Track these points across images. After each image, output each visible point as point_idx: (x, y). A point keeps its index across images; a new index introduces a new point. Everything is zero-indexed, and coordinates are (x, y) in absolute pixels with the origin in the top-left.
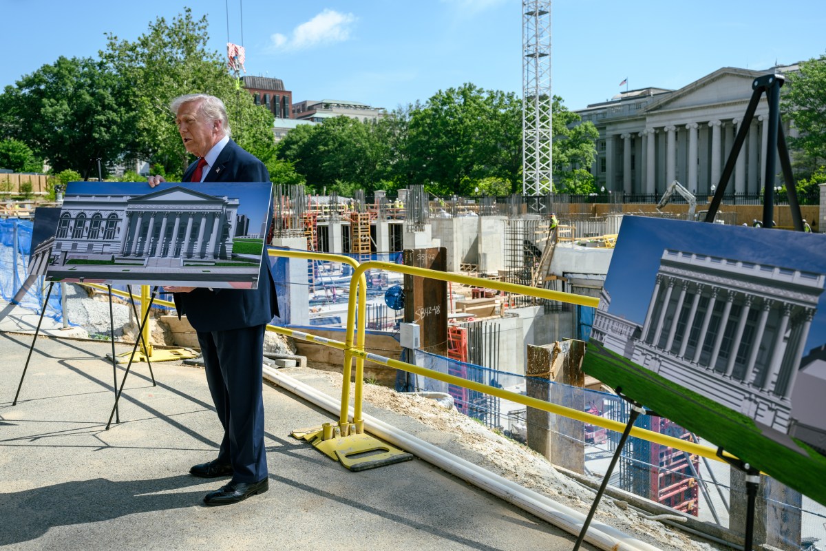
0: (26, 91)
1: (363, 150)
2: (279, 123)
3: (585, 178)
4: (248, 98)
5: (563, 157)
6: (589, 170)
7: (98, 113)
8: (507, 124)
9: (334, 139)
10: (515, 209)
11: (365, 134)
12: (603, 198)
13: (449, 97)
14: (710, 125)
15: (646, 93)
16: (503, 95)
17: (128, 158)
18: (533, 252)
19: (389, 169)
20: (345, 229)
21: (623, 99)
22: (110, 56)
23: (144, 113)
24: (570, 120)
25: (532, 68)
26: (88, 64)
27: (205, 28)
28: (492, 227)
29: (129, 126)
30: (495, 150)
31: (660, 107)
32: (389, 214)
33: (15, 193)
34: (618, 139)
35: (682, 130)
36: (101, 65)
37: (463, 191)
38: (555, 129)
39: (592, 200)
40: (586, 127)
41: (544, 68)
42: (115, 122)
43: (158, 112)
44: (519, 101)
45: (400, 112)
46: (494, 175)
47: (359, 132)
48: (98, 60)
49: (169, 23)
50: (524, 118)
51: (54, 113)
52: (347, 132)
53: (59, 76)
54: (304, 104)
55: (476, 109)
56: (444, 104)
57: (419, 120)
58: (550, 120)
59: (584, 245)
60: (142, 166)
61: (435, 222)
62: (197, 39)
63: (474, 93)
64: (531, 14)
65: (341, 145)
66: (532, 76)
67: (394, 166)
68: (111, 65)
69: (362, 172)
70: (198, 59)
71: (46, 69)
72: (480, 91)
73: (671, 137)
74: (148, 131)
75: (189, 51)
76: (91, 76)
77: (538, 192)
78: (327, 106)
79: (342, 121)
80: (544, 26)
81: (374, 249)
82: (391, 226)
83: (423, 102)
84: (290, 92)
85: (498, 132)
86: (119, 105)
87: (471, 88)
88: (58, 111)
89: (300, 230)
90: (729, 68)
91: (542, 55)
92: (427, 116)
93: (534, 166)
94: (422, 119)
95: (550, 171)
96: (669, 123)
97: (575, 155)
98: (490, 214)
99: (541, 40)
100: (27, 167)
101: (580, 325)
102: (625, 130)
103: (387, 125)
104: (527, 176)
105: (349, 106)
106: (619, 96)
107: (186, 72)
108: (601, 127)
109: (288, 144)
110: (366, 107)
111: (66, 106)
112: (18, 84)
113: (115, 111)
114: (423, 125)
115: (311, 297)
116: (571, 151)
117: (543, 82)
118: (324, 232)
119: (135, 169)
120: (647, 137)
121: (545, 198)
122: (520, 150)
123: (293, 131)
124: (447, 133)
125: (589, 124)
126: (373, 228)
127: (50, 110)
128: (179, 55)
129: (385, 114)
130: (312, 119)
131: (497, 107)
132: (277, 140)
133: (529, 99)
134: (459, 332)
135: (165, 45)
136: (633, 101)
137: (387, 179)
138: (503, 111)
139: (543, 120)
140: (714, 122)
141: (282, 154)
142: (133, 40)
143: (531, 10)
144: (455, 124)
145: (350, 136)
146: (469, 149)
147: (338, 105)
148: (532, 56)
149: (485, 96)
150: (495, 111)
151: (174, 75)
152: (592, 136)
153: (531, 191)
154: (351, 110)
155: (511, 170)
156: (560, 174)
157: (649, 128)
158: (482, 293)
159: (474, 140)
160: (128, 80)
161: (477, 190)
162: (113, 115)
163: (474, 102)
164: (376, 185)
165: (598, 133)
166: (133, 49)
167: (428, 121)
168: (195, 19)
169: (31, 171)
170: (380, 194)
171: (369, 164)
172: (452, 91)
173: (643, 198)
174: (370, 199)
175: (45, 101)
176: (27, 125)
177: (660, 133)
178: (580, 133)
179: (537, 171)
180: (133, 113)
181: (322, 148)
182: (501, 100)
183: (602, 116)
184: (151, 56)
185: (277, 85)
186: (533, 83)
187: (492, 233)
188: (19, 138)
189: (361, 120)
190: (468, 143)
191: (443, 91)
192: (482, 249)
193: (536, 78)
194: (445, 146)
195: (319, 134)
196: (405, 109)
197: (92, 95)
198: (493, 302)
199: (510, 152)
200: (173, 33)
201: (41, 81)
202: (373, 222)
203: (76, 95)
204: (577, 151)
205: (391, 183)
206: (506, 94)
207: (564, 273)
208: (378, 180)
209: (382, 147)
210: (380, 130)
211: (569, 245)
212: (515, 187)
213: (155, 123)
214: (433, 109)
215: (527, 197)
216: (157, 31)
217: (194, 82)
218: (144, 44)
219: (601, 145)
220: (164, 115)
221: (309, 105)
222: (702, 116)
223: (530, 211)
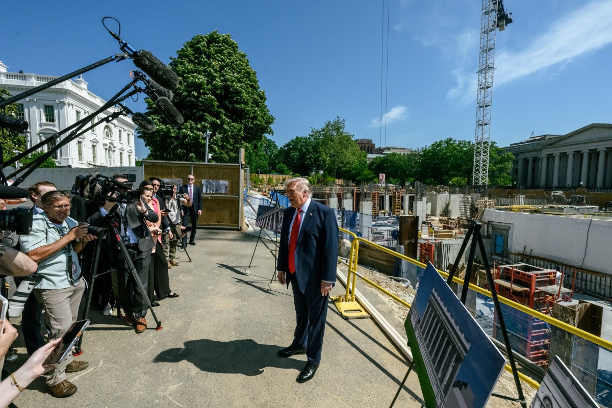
0: (286, 148)
1: (402, 166)
2: (369, 156)
3: (506, 177)
4: (358, 148)
5: (494, 168)
6: (508, 174)
7: (308, 155)
8: (467, 154)
9: (390, 162)
10: (467, 191)
11: (403, 160)
12: (514, 187)
13: (440, 144)
14: (582, 152)
15: (543, 138)
16: (466, 142)
17: (316, 169)
18: (474, 210)
19: (412, 173)
20: (391, 198)
21: (531, 141)
22: (312, 136)
23: (322, 154)
24: (500, 152)
25: (480, 130)
26: (305, 138)
27: (344, 123)
28: (456, 199)
29: (317, 159)
30: (460, 165)
31: (551, 144)
32: (409, 192)
33: (281, 181)
34: (526, 160)
35: (564, 156)
36: (309, 138)
37: (444, 183)
38: (491, 156)
39: (509, 187)
40: (508, 155)
41: (487, 130)
42: (312, 158)
43: (326, 154)
44: (474, 145)
45: (418, 150)
46: (459, 176)
47: (400, 159)
48: (308, 137)
49: (332, 123)
50: (475, 152)
51: (294, 156)
52: (396, 159)
53: (296, 143)
54: (380, 148)
55: (452, 149)
56: (437, 147)
57: (426, 153)
58: (489, 152)
59: (500, 209)
60: (321, 172)
61: (429, 196)
62: (341, 128)
63: (452, 142)
64: (481, 107)
65: (393, 164)
66: (480, 134)
67: (415, 172)
68: (312, 138)
69: (401, 174)
70: (341, 134)
71: (292, 141)
72: (455, 141)
73: (557, 159)
74: (323, 160)
75: (338, 132)
76: (306, 142)
77: (480, 183)
78: (389, 149)
79: (394, 154)
80: (488, 111)
81: (402, 206)
82: (410, 197)
83: (428, 146)
84: (374, 144)
85: (462, 158)
86: (314, 152)
87: (451, 139)
88: (295, 154)
89: (371, 199)
90: (596, 124)
91: (485, 124)
92: (429, 151)
93: (479, 172)
94: (428, 153)
95: (487, 174)
96: (556, 152)
97: (501, 167)
98: (455, 193)
99: (485, 118)
100: (286, 172)
101: (495, 245)
102: (529, 156)
103: (412, 155)
104: (475, 177)
105: (397, 148)
106: (528, 139)
107: (336, 139)
108: (516, 154)
109: (372, 163)
110: (404, 149)
111: (298, 153)
112: (284, 146)
113: (312, 154)
114: (428, 156)
115: (374, 223)
116: (499, 166)
117: (486, 136)
118: (382, 199)
119: (319, 173)
120: (542, 159)
121: (484, 186)
122: (473, 166)
123: (374, 159)
124: (439, 159)
125: (509, 153)
126: (402, 197)
127: (293, 154)
128: (334, 133)
129: (412, 151)
130: (382, 154)
131: (462, 147)
132: (368, 162)
133: (478, 144)
134: (431, 245)
135: (330, 130)
136: (535, 142)
137: (411, 177)
138: (465, 149)
139: (485, 152)
140: (585, 151)
141: (370, 167)
142: (320, 129)
143: (481, 105)
144: (442, 155)
145: (396, 161)
146: (448, 165)
147: (393, 148)
148: (480, 125)
149: (457, 143)
150: (461, 149)
151: (332, 141)
152: (511, 159)
153: (477, 183)
154: (398, 150)
155: (468, 173)
156: (492, 175)
157: (544, 153)
158: (448, 227)
159: (450, 161)
160: (317, 143)
161: (450, 182)
162: (312, 155)
163: (452, 145)
164: (406, 179)
165: (514, 157)
166: (319, 132)
167: (430, 154)
168: (340, 121)
169: (286, 174)
170: (407, 184)
171: (404, 171)
172: (441, 141)
173: (539, 187)
174: (403, 185)
175: (291, 151)
176: (286, 159)
177: (550, 157)
178: (504, 157)
179: (481, 175)
180: (318, 155)
181: (385, 165)
182: (465, 144)
183: (517, 150)
184: (325, 134)
185: (370, 141)
186: (481, 137)
187: (455, 201)
188: (283, 163)
189: (402, 154)
190: (447, 163)
191: (438, 141)
192: (450, 208)
193: (482, 135)
194: (437, 164)
195: (384, 160)
196: (420, 149)
197: (306, 149)
198: (452, 232)
199: (468, 166)
200: (333, 126)
201: (290, 146)
202: (403, 195)
203: (301, 149)
204: (502, 166)
205: (412, 179)
206: (467, 142)
207: (488, 221)
208: (407, 178)
209: (409, 164)
210: (409, 158)
211: (492, 209)
212: (469, 182)
213: (325, 158)
214: (432, 149)
215: (474, 186)
216: (328, 126)
217: (339, 143)
218: (323, 130)
219: (516, 162)
220: (328, 155)
221: (382, 148)
222: (577, 148)
223: (475, 192)
